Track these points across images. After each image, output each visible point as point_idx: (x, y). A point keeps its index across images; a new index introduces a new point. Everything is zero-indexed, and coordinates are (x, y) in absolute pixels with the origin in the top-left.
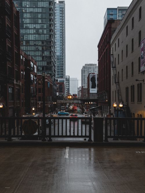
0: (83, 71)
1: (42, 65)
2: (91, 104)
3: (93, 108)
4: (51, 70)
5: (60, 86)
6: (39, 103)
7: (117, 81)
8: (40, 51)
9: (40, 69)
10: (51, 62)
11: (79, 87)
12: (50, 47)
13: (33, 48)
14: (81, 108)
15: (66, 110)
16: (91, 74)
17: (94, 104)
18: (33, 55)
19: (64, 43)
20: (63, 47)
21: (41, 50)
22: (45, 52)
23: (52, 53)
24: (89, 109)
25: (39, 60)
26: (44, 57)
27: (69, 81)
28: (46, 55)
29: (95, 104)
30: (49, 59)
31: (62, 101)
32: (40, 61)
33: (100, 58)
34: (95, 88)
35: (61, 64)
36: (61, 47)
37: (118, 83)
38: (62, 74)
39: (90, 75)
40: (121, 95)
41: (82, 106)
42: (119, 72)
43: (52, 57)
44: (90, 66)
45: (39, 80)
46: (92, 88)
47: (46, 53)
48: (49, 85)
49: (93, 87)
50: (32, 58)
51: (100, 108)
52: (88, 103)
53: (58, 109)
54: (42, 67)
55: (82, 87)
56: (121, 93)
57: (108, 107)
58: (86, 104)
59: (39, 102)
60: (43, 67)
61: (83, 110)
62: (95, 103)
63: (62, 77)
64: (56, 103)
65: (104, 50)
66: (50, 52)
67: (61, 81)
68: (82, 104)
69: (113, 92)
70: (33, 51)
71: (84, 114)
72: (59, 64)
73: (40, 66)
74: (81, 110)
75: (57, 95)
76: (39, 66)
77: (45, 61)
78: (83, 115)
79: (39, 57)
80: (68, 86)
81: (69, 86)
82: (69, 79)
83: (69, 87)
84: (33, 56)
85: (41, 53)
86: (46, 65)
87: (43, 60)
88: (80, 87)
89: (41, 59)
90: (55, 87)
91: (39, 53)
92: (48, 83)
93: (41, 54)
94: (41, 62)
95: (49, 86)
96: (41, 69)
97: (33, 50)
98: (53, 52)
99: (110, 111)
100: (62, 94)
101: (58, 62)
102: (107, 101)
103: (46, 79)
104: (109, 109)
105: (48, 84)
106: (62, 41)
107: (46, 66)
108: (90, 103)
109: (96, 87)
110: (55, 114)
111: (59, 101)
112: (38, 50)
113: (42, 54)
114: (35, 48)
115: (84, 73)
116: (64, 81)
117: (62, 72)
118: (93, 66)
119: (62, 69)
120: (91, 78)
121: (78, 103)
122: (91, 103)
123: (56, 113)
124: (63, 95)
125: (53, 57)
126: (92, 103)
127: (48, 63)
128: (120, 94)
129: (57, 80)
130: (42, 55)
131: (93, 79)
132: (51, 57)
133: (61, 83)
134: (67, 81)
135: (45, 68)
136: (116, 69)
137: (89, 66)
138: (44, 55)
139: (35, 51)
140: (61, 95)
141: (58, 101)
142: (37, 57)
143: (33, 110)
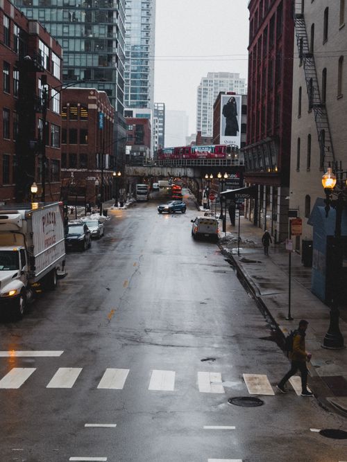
0: (202, 93)
1: (83, 65)
2: (223, 181)
3: (229, 191)
4: (111, 81)
5: (137, 130)
6: (70, 172)
7: (317, 101)
8: (81, 23)
9: (79, 76)
10: (110, 57)
11: (190, 135)
12: (111, 14)
13: (60, 15)
14: (192, 192)
15: (151, 195)
16: (224, 93)
17: (233, 181)
18: (60, 34)
19: (151, 12)
20: (150, 22)
21: (83, 20)
22: (96, 29)
23: (115, 30)
24: (216, 196)
25: (78, 50)
26: (93, 43)
27: (163, 117)
28: (96, 36)
29: (236, 181)
30: (105, 49)
31: (140, 170)
32: (80, 53)
33: (256, 41)
34: (235, 135)
35: (144, 69)
36: (144, 21)
37: (319, 107)
38: (145, 97)
39: (222, 96)
40: (332, 149)
41: (198, 184)
42: (325, 71)
43: (114, 43)
44: (222, 79)
45: (71, 106)
46: (226, 135)
47: (98, 31)
48: (101, 121)
49: (231, 131)
50: (57, 42)
51: (252, 192)
52: (215, 176)
53: (127, 191)
54: (85, 72)
55: (199, 133)
56: (331, 141)
57: (279, 189)
58: (209, 180)
59: (70, 170)
60: (88, 71)
61: (199, 196)
62: (234, 176)
63: (144, 105)
64: (119, 174)
65: (268, 11)
66: (110, 28)
67: (142, 115)
68: (198, 180)
69: (299, 140)
70: (60, 23)
71: (202, 208)
72: (136, 69)
73: (80, 67)
74: (193, 196)
75: (128, 152)
76: (77, 67)
77: (95, 53)
78: (199, 210)
79: (78, 41)
80: (160, 132)
81: (163, 132)
82: (164, 111)
83: (164, 134)
84: (59, 37)
85: (84, 29)
86: (96, 64)
87: (87, 51)
88: (193, 135)
89: (83, 47)
90: (120, 129)
91: (78, 30)
92: (98, 114)
93: (82, 34)
94: (83, 56)
95: (101, 126)
96: (82, 76)
97: (60, 19)
98: (117, 29)
99: (285, 204)
100: (142, 148)
101: (134, 64)
102: (276, 170)
103: (94, 102)
104: (283, 197)
105: (99, 118)
106: (148, 5)
107: (95, 69)
108: (219, 176)
109: (239, 133)
110: (116, 206)
111: (130, 170)
112: (75, 22)
113: (86, 32)
114: (66, 15)
115: (204, 97)
116: (150, 115)
117: (146, 90)
118: (228, 79)
119: (145, 83)
120: (225, 107)
121: (186, 176)
122: (223, 177)
123: (119, 204)
124: (142, 153)
125: (117, 42)
126: (226, 176)
127: (101, 60)
128: (327, 144)
129: (130, 113)
130: (84, 35)
131: (230, 109)
132: (110, 43)
133: (141, 120)
134: (159, 117)
135: (93, 73)
136: (314, 62)
137: (219, 79)
138: (91, 36)
139: (65, 23)
140: (138, 151)
141: (127, 168)
142: (72, 42)
143: (34, 194)
